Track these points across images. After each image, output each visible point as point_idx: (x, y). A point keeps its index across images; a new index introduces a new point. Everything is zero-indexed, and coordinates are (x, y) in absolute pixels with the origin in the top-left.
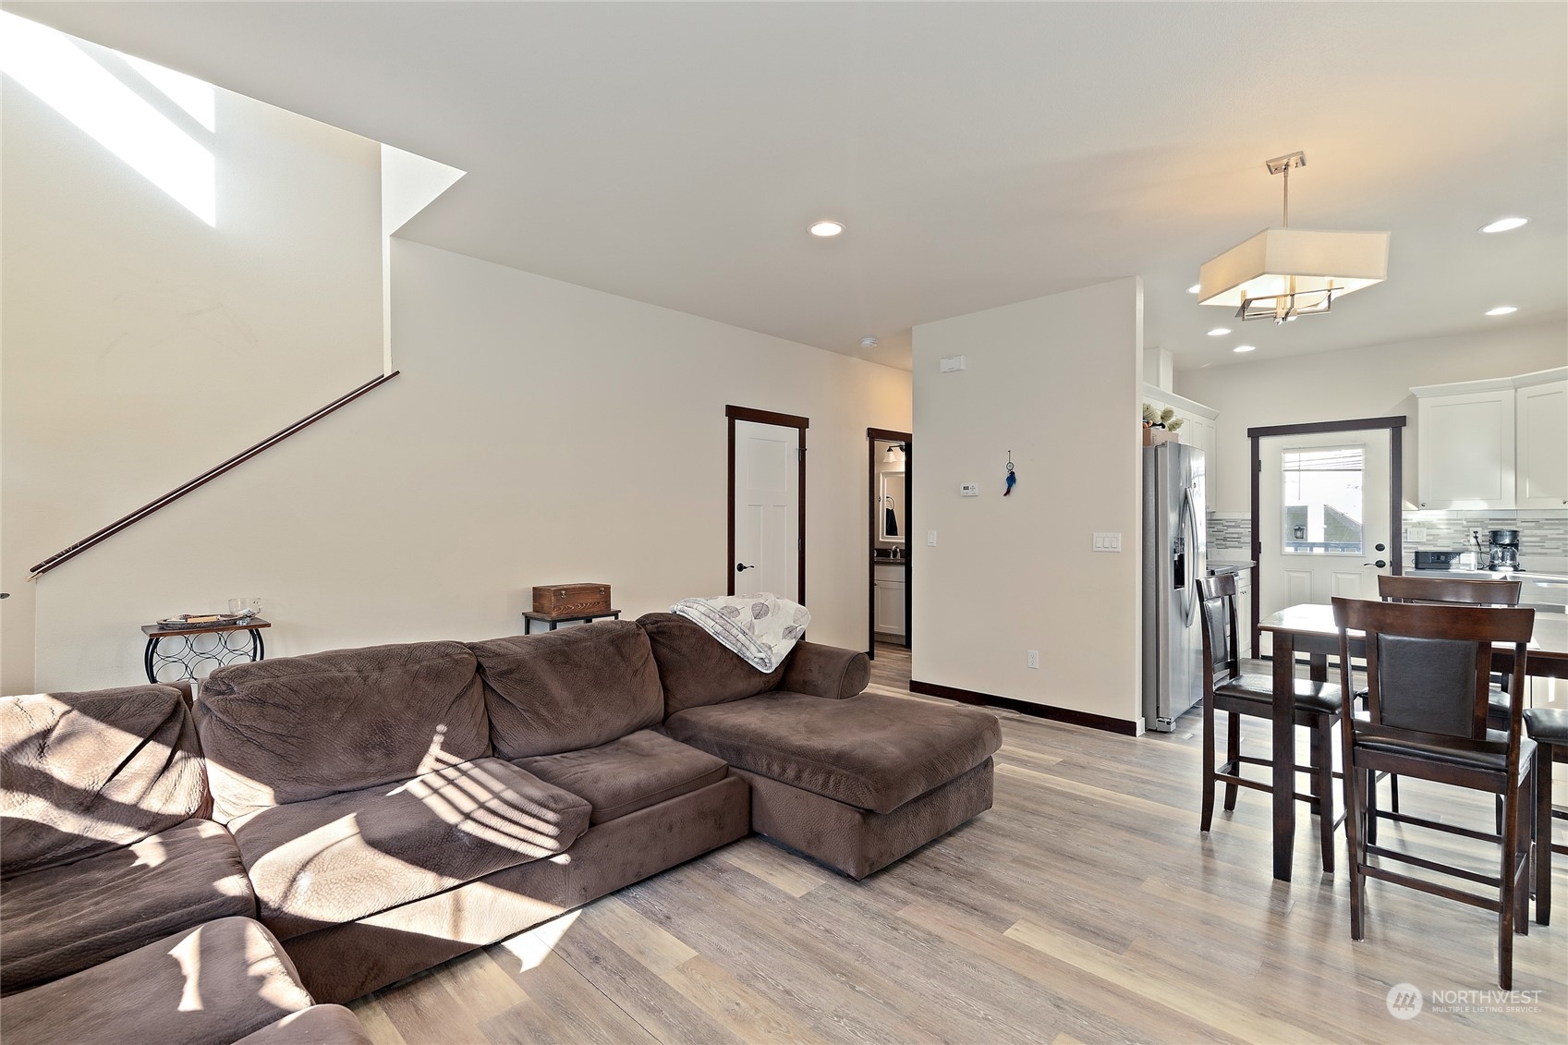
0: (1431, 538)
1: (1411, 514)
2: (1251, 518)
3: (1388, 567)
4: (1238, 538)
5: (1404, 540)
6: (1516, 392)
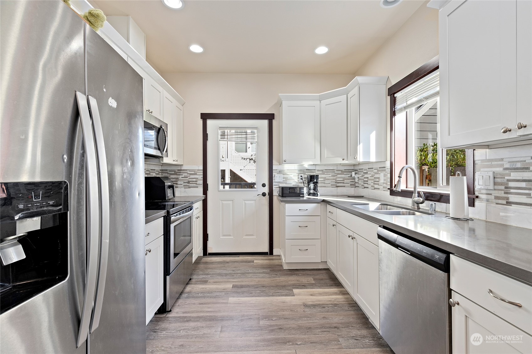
1: (277, 167)
2: (202, 169)
3: (267, 196)
4: (196, 181)
5: (274, 181)
6: (320, 102)
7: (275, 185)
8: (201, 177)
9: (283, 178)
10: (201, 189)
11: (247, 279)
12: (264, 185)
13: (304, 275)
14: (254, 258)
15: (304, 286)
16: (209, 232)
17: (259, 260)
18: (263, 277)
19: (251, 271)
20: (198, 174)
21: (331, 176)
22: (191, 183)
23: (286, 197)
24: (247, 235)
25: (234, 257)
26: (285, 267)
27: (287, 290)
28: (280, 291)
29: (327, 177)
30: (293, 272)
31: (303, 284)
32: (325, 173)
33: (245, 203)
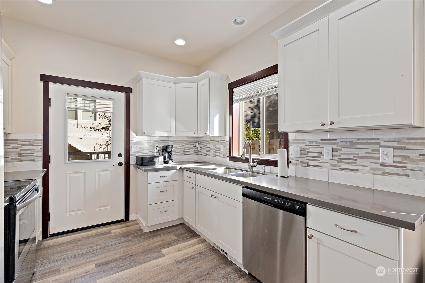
1: (134, 138)
2: (42, 139)
3: (124, 166)
4: (31, 153)
5: (130, 151)
6: (175, 85)
7: (132, 155)
8: (39, 147)
9: (140, 148)
10: (40, 163)
11: (111, 253)
12: (120, 155)
13: (165, 233)
14: (110, 228)
15: (169, 245)
16: (51, 210)
17: (116, 230)
18: (127, 246)
19: (112, 243)
20: (34, 144)
21: (180, 146)
22: (23, 156)
23: (145, 166)
24: (100, 207)
25: (85, 232)
26: (146, 230)
27: (156, 252)
28: (150, 255)
29: (178, 147)
30: (155, 233)
31: (168, 243)
32: (176, 144)
33: (99, 175)
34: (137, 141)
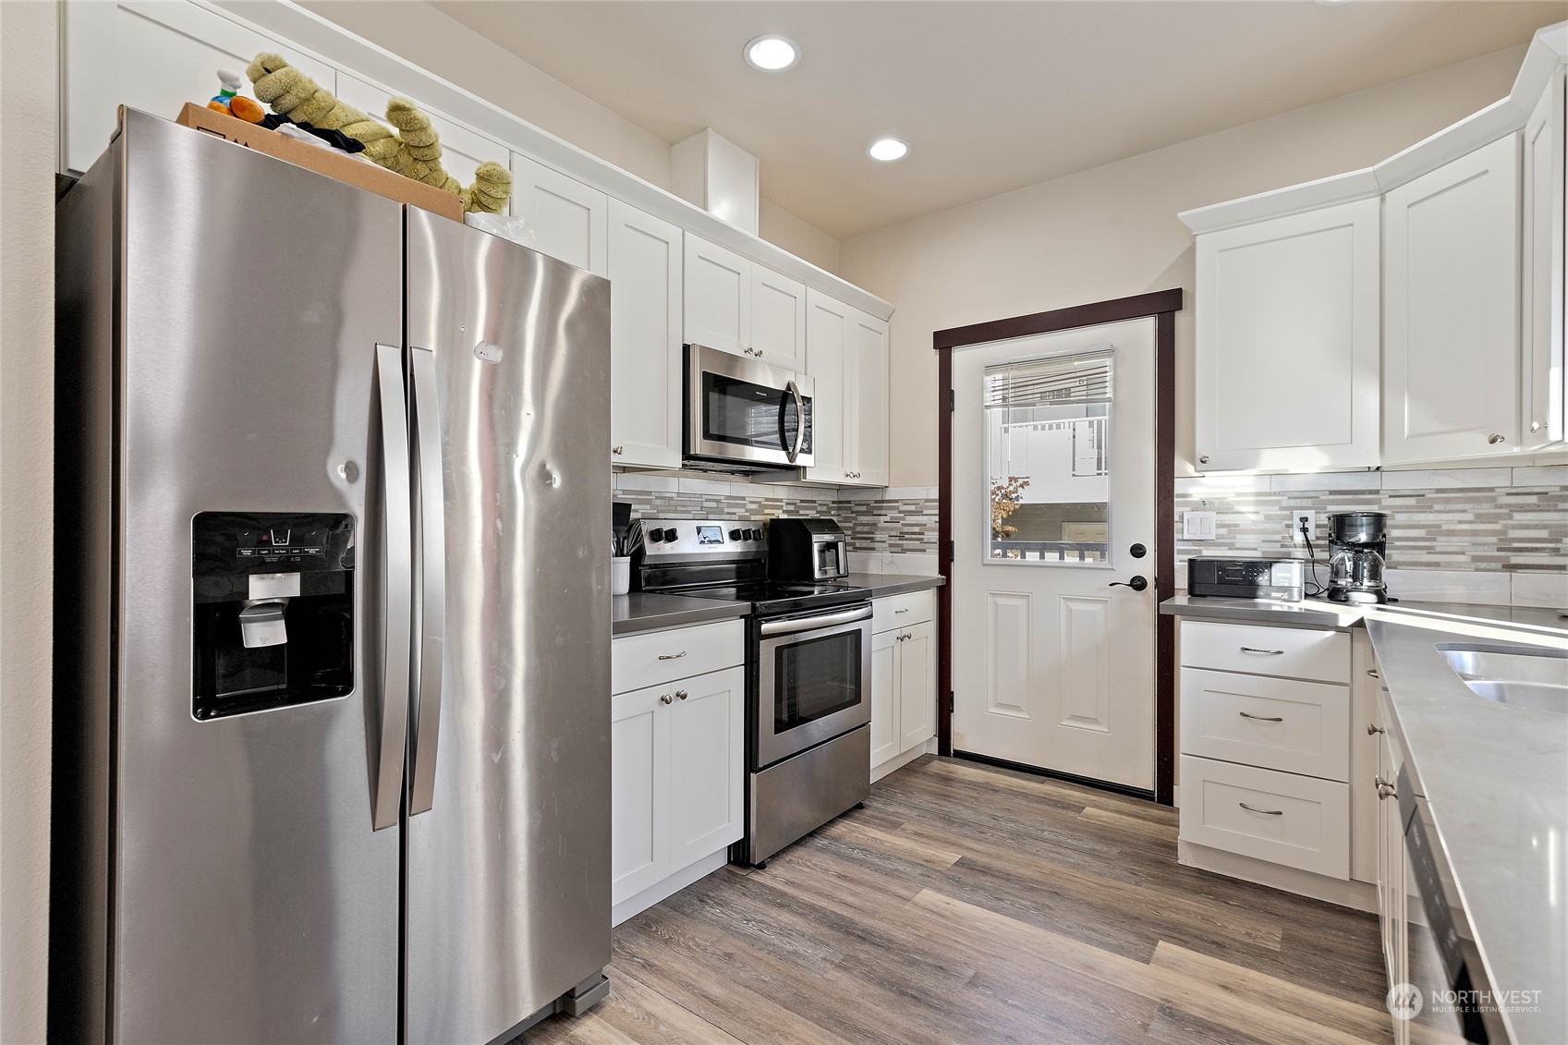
0: (1224, 531)
1: (1192, 485)
2: (936, 496)
3: (1151, 588)
4: (919, 534)
5: (1177, 536)
6: (1383, 200)
7: (1181, 552)
8: (932, 520)
9: (1219, 526)
10: (931, 559)
12: (1138, 551)
13: (1252, 907)
14: (1094, 798)
16: (957, 685)
17: (1101, 810)
18: (1076, 866)
19: (1051, 836)
20: (925, 512)
21: (1469, 517)
22: (907, 539)
24: (1073, 717)
25: (1026, 779)
26: (1185, 858)
28: (1106, 928)
29: (1448, 522)
30: (1213, 884)
31: (1216, 938)
32: (1436, 507)
33: (1070, 611)
34: (1203, 497)
